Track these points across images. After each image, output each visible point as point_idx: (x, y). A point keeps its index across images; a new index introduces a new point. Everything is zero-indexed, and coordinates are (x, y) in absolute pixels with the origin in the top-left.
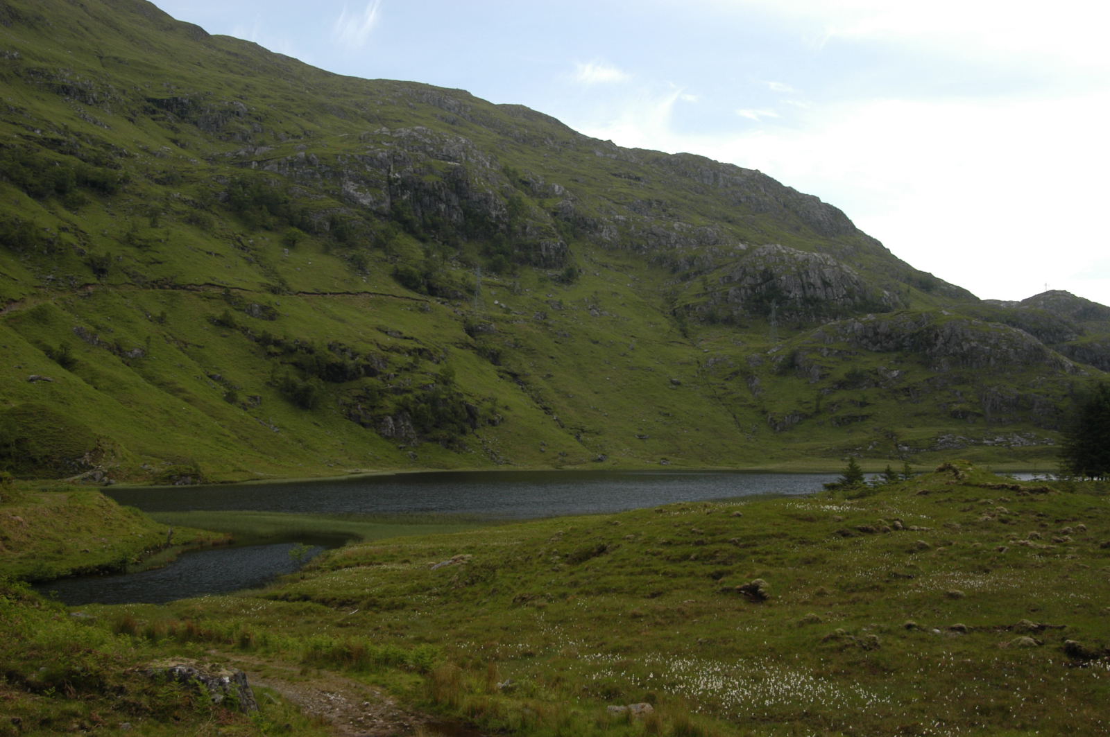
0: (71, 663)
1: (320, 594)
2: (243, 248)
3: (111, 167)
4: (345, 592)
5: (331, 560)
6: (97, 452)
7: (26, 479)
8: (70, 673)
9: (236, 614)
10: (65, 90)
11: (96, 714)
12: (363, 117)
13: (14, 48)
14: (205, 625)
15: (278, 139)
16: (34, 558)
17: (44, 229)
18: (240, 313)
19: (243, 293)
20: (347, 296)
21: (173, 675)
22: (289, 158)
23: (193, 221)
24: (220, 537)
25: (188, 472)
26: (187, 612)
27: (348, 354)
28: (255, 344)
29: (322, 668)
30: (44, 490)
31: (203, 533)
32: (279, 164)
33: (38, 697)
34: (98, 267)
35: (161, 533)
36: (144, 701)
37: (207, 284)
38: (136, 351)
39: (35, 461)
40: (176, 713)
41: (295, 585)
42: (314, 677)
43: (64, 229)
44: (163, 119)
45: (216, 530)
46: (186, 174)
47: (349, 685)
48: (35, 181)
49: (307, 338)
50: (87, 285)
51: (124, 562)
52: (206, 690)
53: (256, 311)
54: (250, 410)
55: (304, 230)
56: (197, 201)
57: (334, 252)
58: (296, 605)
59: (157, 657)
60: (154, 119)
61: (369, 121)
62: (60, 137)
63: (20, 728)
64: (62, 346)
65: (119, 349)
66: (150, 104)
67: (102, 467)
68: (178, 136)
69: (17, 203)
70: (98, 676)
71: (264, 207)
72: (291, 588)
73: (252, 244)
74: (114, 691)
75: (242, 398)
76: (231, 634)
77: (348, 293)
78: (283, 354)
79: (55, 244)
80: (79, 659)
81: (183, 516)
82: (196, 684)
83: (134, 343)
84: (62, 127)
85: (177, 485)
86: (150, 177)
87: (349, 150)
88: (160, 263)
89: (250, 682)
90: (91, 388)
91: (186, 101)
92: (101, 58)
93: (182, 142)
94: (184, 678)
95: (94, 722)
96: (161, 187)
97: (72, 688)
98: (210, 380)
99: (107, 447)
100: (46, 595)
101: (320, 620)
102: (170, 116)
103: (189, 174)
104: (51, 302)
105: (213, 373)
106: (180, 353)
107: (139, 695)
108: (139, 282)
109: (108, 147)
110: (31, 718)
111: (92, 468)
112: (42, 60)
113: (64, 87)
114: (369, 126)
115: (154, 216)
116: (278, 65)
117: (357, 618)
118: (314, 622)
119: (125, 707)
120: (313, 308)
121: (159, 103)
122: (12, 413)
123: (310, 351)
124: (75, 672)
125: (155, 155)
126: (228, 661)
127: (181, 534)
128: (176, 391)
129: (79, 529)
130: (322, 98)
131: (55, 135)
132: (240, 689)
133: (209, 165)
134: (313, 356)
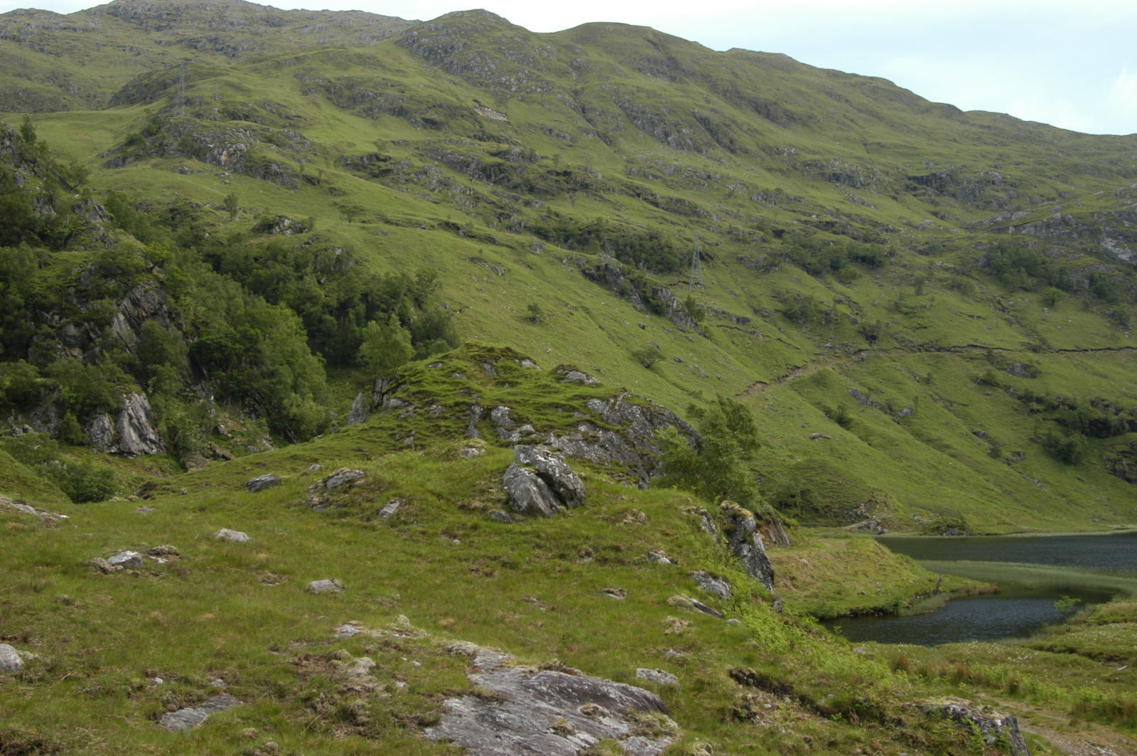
0: (855, 693)
1: (1087, 648)
2: (1003, 310)
3: (878, 242)
4: (1112, 647)
5: (1097, 615)
6: (871, 503)
7: (809, 526)
8: (854, 702)
9: (1003, 661)
10: (836, 178)
11: (877, 741)
12: (1119, 173)
13: (791, 146)
14: (976, 669)
15: (1033, 203)
16: (817, 596)
17: (822, 303)
18: (1004, 372)
19: (1004, 353)
20: (1109, 352)
21: (947, 713)
22: (1045, 220)
23: (955, 287)
24: (985, 586)
25: (955, 523)
26: (956, 655)
27: (1112, 410)
28: (1018, 401)
29: (1092, 721)
30: (826, 537)
31: (969, 582)
32: (1036, 227)
33: (826, 721)
34: (870, 334)
35: (930, 581)
36: (920, 734)
37: (969, 346)
38: (905, 410)
39: (816, 510)
40: (950, 749)
41: (1061, 637)
42: (1084, 729)
43: (839, 302)
44: (924, 194)
45: (982, 580)
46: (946, 243)
47: (1120, 741)
48: (813, 260)
49: (1070, 395)
50: (860, 351)
51: (896, 605)
52: (978, 730)
53: (1018, 370)
54: (1013, 465)
55: (1063, 289)
56: (958, 268)
57: (1094, 309)
58: (1063, 657)
59: (932, 695)
60: (915, 196)
61: (1125, 177)
62: (833, 220)
63: (811, 746)
64: (839, 407)
65: (890, 408)
66: (911, 182)
67: (876, 517)
68: (938, 209)
69: (798, 281)
70: (878, 707)
71: (1023, 269)
72: (1056, 640)
73: (1012, 306)
74: (893, 722)
75: (1006, 454)
76: (999, 679)
77: (1110, 349)
78: (1045, 410)
79: (832, 315)
80: (861, 690)
81: (951, 564)
82: (969, 724)
83: (904, 403)
84: (835, 211)
85: (945, 536)
86: (914, 248)
87: (1105, 207)
88: (925, 328)
89: (1020, 727)
90: (866, 444)
91: (944, 176)
92: (865, 145)
93: (942, 214)
94: (957, 717)
95: (874, 749)
96: (923, 257)
97: (855, 716)
98: (974, 436)
99: (880, 498)
100: (832, 630)
101: (1087, 673)
102: (930, 190)
103: (950, 243)
104: (829, 368)
105: (977, 430)
106: (946, 411)
107: (915, 728)
108: (906, 346)
109: (875, 224)
110: (820, 739)
111: (867, 518)
112: (815, 153)
113: (834, 175)
114: (1125, 182)
115: (918, 284)
116: (1030, 132)
117: (1126, 674)
118: (1081, 675)
119: (902, 738)
120: (1075, 365)
121: (919, 180)
122: (797, 467)
123: (1073, 408)
124: (858, 702)
125: (917, 228)
126: (997, 705)
127: (949, 582)
128: (943, 448)
129: (856, 574)
130: (1076, 159)
131: (829, 218)
132: (1011, 732)
133: (968, 234)
134: (1075, 412)
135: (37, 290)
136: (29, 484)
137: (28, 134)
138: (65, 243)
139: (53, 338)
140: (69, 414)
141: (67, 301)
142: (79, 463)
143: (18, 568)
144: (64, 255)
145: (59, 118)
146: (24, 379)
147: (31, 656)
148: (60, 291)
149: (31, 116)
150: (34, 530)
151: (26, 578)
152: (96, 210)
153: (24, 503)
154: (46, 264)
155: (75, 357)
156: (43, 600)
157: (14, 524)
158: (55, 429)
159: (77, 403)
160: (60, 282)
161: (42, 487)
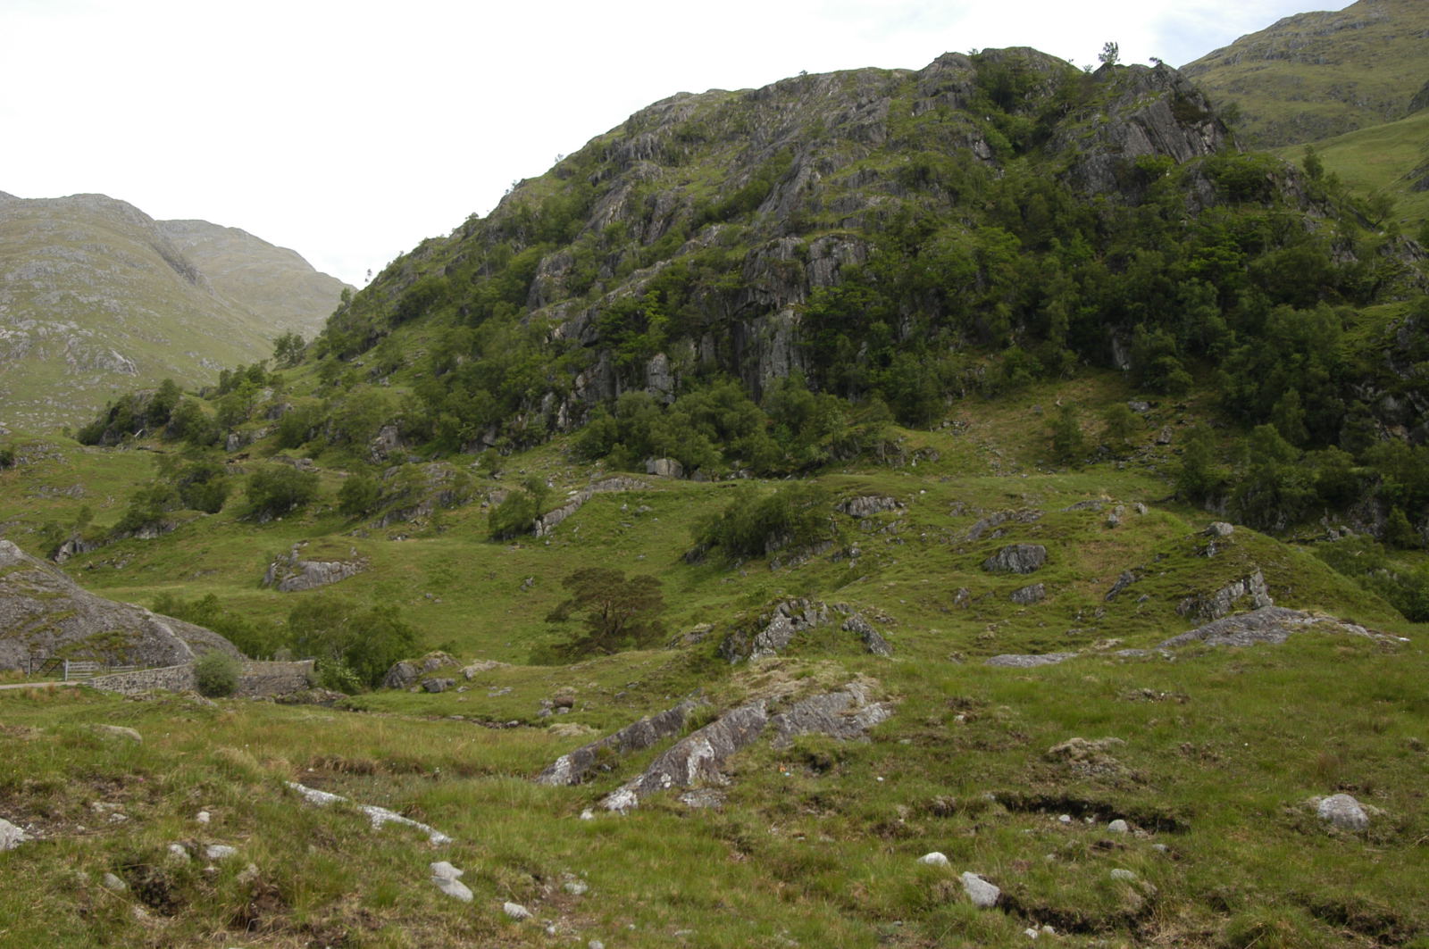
135: (1344, 358)
136: (1352, 598)
137: (1313, 168)
138: (1373, 296)
139: (1369, 416)
140: (1395, 510)
141: (1381, 368)
142: (1413, 572)
143: (1353, 702)
144: (1372, 310)
145: (1348, 141)
146: (1337, 470)
147: (1376, 811)
148: (1372, 355)
149: (1312, 145)
150: (1367, 656)
151: (1363, 715)
152: (1408, 249)
153: (1353, 623)
154: (1352, 325)
155: (1399, 437)
156: (1386, 742)
157: (1343, 649)
158: (1379, 529)
159: (1405, 495)
160: (1371, 345)
161: (1368, 603)
